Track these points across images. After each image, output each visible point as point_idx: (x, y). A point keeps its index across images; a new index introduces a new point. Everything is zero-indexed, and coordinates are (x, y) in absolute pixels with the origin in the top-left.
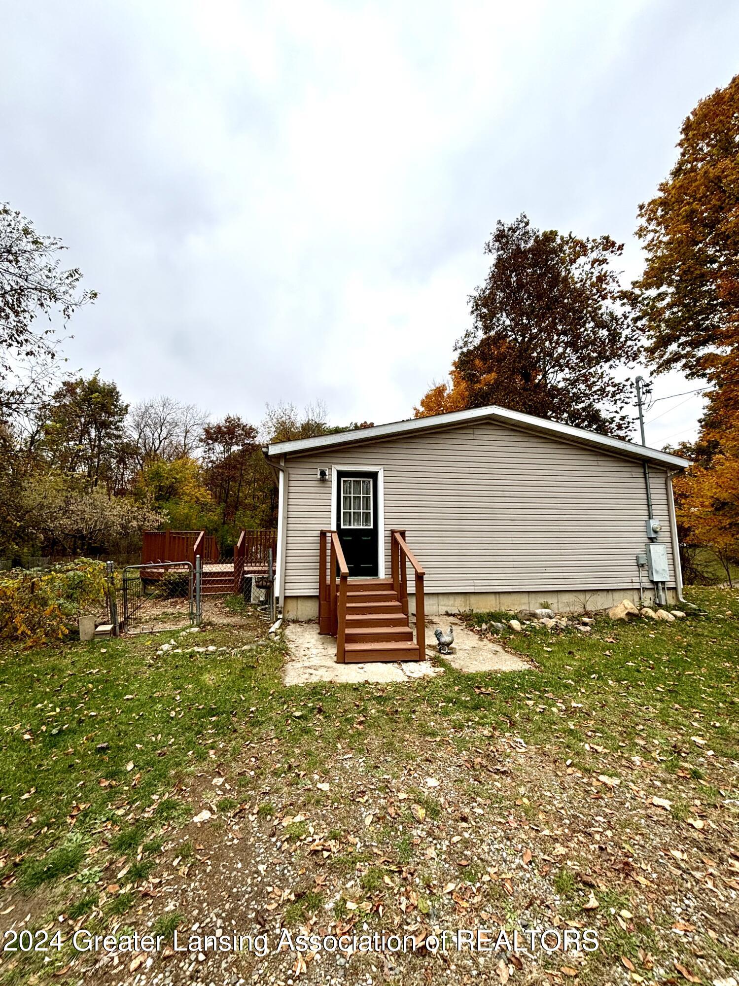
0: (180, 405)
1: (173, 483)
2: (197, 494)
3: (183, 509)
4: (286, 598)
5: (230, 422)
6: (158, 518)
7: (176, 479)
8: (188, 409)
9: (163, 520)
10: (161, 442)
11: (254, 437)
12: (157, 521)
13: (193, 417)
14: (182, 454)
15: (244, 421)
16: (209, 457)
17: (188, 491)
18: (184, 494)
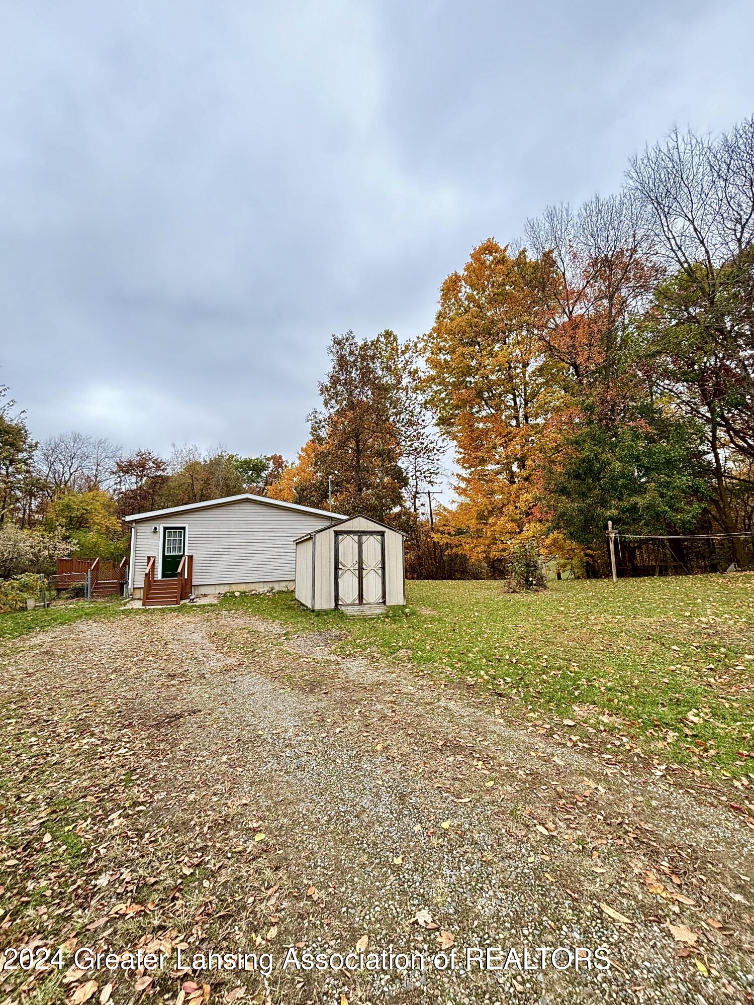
0: (92, 440)
1: (83, 514)
2: (107, 524)
3: (92, 537)
4: (134, 588)
5: (141, 456)
6: (68, 547)
7: (86, 510)
8: (100, 442)
9: (72, 549)
10: (71, 474)
11: (163, 470)
12: (67, 549)
13: (104, 450)
14: (93, 486)
15: (154, 455)
16: (120, 489)
17: (98, 521)
18: (95, 523)
